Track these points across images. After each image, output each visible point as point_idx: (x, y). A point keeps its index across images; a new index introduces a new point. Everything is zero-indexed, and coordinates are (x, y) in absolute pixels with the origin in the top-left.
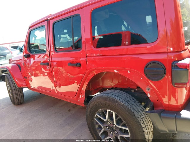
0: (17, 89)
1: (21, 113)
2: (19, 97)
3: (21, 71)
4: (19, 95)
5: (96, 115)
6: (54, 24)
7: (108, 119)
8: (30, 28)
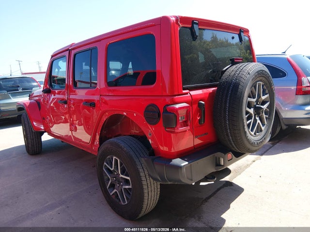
0: (34, 134)
1: (33, 165)
2: (35, 144)
3: (40, 110)
4: (35, 141)
5: (105, 163)
6: (75, 55)
7: (114, 168)
8: (52, 57)
